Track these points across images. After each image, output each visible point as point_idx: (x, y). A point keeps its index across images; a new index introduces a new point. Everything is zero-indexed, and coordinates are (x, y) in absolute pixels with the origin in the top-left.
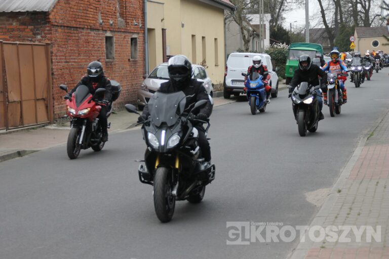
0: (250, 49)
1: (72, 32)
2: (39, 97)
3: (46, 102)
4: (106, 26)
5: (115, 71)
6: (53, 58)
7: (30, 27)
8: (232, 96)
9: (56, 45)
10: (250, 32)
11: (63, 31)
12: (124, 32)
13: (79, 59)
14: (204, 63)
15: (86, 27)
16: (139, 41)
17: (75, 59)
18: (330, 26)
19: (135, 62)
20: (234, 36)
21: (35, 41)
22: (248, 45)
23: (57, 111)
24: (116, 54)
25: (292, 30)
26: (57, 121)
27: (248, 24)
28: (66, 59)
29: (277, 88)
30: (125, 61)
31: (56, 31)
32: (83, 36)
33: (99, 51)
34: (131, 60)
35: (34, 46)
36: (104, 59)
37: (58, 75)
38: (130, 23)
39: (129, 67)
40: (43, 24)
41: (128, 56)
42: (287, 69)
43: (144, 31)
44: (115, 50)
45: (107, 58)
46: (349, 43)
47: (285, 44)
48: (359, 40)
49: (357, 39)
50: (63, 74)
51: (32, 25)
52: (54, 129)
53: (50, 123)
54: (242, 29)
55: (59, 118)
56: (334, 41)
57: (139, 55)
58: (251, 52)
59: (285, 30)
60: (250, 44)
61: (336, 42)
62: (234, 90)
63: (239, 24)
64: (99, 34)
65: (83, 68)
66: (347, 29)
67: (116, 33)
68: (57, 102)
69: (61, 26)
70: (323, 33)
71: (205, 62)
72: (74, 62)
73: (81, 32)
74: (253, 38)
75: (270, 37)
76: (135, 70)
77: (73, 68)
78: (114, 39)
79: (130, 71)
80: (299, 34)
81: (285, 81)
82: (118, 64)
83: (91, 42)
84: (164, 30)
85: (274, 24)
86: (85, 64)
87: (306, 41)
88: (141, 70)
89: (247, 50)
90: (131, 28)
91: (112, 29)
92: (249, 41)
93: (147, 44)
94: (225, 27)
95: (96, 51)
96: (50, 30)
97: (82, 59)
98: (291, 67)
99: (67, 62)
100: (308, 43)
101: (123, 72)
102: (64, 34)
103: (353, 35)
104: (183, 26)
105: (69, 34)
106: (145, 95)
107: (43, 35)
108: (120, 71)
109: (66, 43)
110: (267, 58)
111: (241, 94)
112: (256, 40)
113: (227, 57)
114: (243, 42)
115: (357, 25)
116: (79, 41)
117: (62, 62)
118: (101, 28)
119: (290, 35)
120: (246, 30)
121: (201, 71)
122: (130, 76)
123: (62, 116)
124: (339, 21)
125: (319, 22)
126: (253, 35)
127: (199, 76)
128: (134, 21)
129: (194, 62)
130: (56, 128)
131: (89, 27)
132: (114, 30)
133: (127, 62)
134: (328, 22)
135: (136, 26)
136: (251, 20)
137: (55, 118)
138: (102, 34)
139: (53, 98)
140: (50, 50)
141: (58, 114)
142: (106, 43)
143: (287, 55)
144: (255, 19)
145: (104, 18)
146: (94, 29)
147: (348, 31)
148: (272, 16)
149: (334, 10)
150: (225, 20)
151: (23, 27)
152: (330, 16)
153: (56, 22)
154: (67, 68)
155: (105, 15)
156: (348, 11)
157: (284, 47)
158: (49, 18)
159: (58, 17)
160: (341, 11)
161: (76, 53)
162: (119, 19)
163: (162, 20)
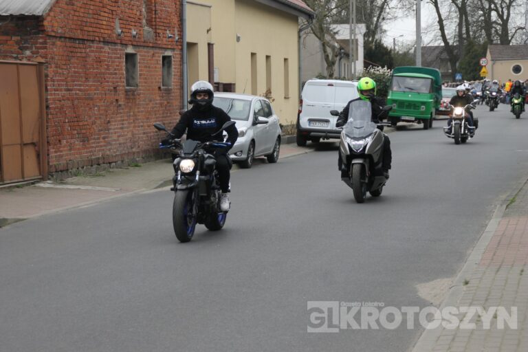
0: (336, 74)
1: (77, 45)
2: (27, 140)
3: (36, 147)
4: (126, 38)
5: (139, 104)
6: (49, 83)
7: (14, 38)
8: (309, 142)
9: (53, 65)
10: (336, 50)
11: (63, 44)
12: (153, 47)
13: (87, 86)
14: (268, 94)
15: (97, 39)
16: (174, 61)
17: (80, 85)
18: (451, 42)
19: (168, 91)
20: (312, 55)
21: (23, 58)
22: (332, 69)
23: (53, 162)
24: (140, 79)
25: (396, 47)
26: (52, 176)
27: (333, 37)
28: (67, 85)
30: (153, 90)
31: (54, 44)
32: (93, 51)
33: (116, 74)
34: (162, 88)
35: (21, 66)
36: (123, 86)
37: (55, 108)
38: (161, 35)
39: (158, 98)
40: (35, 33)
41: (158, 82)
43: (182, 46)
44: (139, 73)
45: (128, 85)
46: (478, 68)
47: (386, 68)
48: (494, 64)
49: (490, 63)
50: (62, 108)
51: (17, 35)
52: (48, 188)
53: (42, 179)
54: (324, 45)
55: (56, 172)
56: (457, 64)
57: (174, 81)
58: (336, 79)
59: (386, 49)
60: (336, 67)
61: (460, 67)
62: (312, 134)
63: (320, 39)
64: (116, 50)
65: (92, 99)
66: (476, 47)
67: (141, 49)
68: (53, 148)
69: (61, 37)
70: (441, 53)
71: (270, 93)
72: (80, 90)
73: (90, 47)
74: (340, 59)
75: (365, 58)
76: (168, 103)
77: (77, 99)
78: (138, 57)
79: (161, 104)
80: (406, 54)
82: (144, 94)
83: (104, 61)
84: (210, 46)
85: (370, 39)
86: (95, 94)
87: (417, 64)
88: (176, 103)
89: (331, 76)
90: (163, 41)
91: (135, 43)
92: (333, 63)
93: (185, 65)
94: (299, 42)
95: (111, 74)
96: (46, 43)
97: (93, 85)
98: (394, 101)
99: (68, 90)
100: (420, 67)
101: (151, 105)
102: (65, 49)
103: (485, 57)
104: (238, 39)
105: (72, 49)
107: (34, 49)
108: (147, 105)
109: (68, 62)
111: (321, 140)
112: (343, 61)
113: (302, 85)
114: (326, 65)
115: (490, 41)
117: (61, 90)
118: (119, 42)
119: (393, 56)
120: (329, 47)
121: (265, 105)
122: (161, 112)
123: (61, 168)
124: (465, 36)
125: (436, 36)
126: (340, 54)
127: (262, 113)
128: (168, 32)
129: (254, 93)
130: (52, 186)
131: (102, 39)
132: (139, 44)
133: (157, 91)
134: (448, 37)
135: (170, 39)
136: (337, 33)
137: (51, 172)
138: (120, 50)
139: (48, 142)
140: (45, 72)
141: (55, 166)
142: (126, 62)
143: (389, 84)
144: (343, 32)
145: (123, 26)
146: (108, 42)
147: (476, 51)
148: (368, 28)
149: (457, 20)
150: (300, 32)
151: (5, 38)
152: (451, 29)
153: (53, 31)
154: (68, 99)
155: (125, 22)
156: (477, 21)
157: (385, 73)
158: (43, 26)
159: (56, 24)
160: (466, 20)
161: (82, 77)
162: (146, 28)
163: (208, 31)
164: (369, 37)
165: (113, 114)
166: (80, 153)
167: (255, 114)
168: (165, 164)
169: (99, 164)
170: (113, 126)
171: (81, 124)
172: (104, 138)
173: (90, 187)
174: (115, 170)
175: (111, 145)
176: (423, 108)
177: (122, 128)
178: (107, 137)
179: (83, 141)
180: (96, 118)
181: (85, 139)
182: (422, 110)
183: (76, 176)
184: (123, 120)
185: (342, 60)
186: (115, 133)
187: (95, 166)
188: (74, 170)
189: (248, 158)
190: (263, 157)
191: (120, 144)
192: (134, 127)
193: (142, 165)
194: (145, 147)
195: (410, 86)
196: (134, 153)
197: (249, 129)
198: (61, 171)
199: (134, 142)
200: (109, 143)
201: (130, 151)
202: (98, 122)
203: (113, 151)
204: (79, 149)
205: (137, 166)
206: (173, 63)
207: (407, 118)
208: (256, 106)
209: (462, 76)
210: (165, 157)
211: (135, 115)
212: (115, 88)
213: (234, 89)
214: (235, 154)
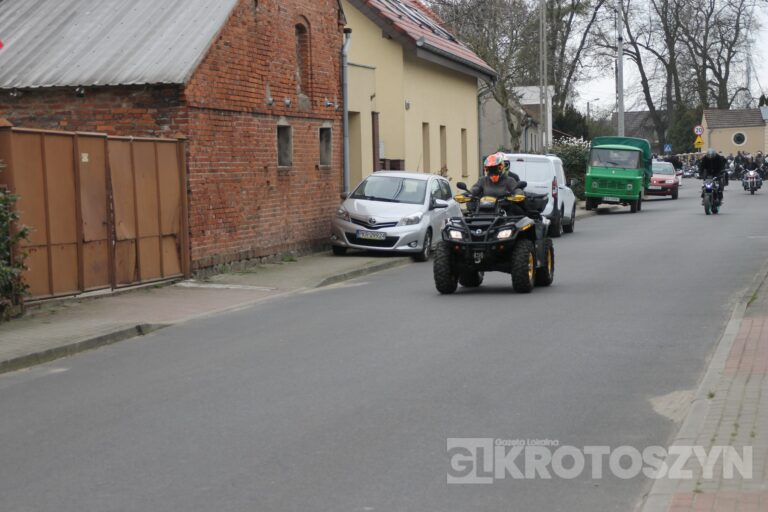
0: (522, 148)
1: (222, 118)
2: (166, 231)
3: (177, 240)
4: (278, 108)
5: (294, 187)
6: (191, 163)
7: (151, 111)
9: (195, 142)
10: (522, 118)
11: (207, 117)
12: (309, 118)
13: (234, 165)
14: (444, 171)
15: (245, 109)
16: (334, 134)
17: (226, 165)
18: (657, 108)
19: (327, 171)
20: (493, 124)
21: (160, 134)
22: (517, 141)
23: (196, 257)
24: (295, 156)
25: (591, 114)
26: (195, 273)
27: (517, 102)
28: (211, 165)
29: (573, 216)
30: (309, 169)
31: (196, 117)
32: (240, 125)
33: (266, 151)
34: (320, 166)
35: (161, 147)
36: (275, 165)
37: (197, 193)
38: (318, 104)
39: (316, 179)
40: (173, 105)
41: (316, 160)
42: (587, 182)
43: (342, 116)
44: (293, 149)
45: (280, 164)
46: (692, 137)
47: (582, 139)
48: (711, 132)
49: (706, 131)
50: (205, 192)
51: (154, 108)
52: (192, 288)
53: (184, 278)
54: (507, 112)
55: (200, 268)
56: (666, 133)
57: (333, 158)
58: (522, 152)
59: (579, 115)
60: (522, 139)
61: (670, 136)
63: (502, 104)
64: (267, 122)
65: (239, 181)
66: (688, 112)
67: (296, 120)
68: (196, 240)
69: (203, 109)
70: (646, 119)
71: (446, 170)
72: (226, 171)
73: (237, 119)
74: (526, 129)
75: (554, 127)
76: (327, 184)
77: (224, 181)
78: (293, 130)
79: (319, 186)
80: (602, 121)
81: (584, 204)
82: (299, 174)
83: (253, 135)
84: (374, 115)
85: (559, 104)
86: (243, 175)
87: (620, 134)
88: (336, 184)
89: (516, 150)
90: (320, 111)
91: (288, 114)
92: (519, 134)
93: (347, 141)
94: (479, 108)
95: (262, 151)
96: (186, 115)
97: (240, 165)
98: (594, 179)
99: (213, 171)
100: (623, 136)
101: (307, 188)
102: (209, 122)
103: (700, 124)
104: (407, 107)
106: (345, 227)
107: (173, 124)
108: (302, 187)
109: (212, 138)
110: (556, 163)
112: (531, 131)
114: (509, 136)
115: (706, 105)
116: (234, 134)
117: (204, 171)
118: (270, 112)
119: (587, 124)
120: (514, 114)
121: (442, 185)
122: (319, 196)
123: (205, 264)
124: (674, 99)
125: (639, 100)
126: (527, 122)
127: (439, 194)
128: (326, 100)
129: (427, 170)
130: (195, 285)
131: (250, 110)
132: (293, 114)
133: (314, 171)
134: (654, 101)
135: (329, 108)
136: (521, 97)
137: (194, 269)
138: (272, 122)
139: (190, 233)
140: (185, 150)
141: (198, 261)
142: (278, 137)
143: (587, 158)
144: (530, 95)
145: (275, 93)
146: (258, 114)
147: (689, 116)
148: (557, 90)
149: (665, 80)
150: (479, 96)
151: (139, 111)
152: (658, 90)
153: (195, 101)
154: (212, 182)
155: (277, 89)
156: (689, 81)
157: (580, 145)
158: (184, 95)
159: (198, 93)
160: (676, 80)
161: (228, 155)
162: (301, 95)
163: (372, 97)
164: (557, 102)
165: (264, 198)
166: (227, 246)
167: (432, 196)
168: (326, 258)
169: (248, 259)
170: (265, 213)
171: (227, 211)
172: (253, 228)
173: (240, 287)
174: (267, 265)
175: (262, 235)
176: (630, 187)
177: (274, 215)
178: (257, 227)
179: (230, 231)
180: (244, 204)
181: (232, 229)
182: (628, 189)
183: (222, 273)
184: (276, 206)
185: (529, 130)
186: (266, 221)
187: (244, 261)
188: (220, 266)
189: (424, 249)
191: (272, 234)
192: (289, 213)
193: (298, 259)
194: (301, 238)
195: (614, 160)
196: (288, 245)
197: (424, 214)
198: (206, 268)
199: (289, 232)
200: (259, 234)
201: (284, 242)
202: (247, 208)
203: (264, 243)
204: (225, 241)
205: (291, 260)
206: (332, 136)
207: (610, 199)
208: (433, 187)
209: (672, 147)
210: (324, 250)
211: (288, 200)
212: (266, 168)
213: (404, 165)
214: (409, 245)
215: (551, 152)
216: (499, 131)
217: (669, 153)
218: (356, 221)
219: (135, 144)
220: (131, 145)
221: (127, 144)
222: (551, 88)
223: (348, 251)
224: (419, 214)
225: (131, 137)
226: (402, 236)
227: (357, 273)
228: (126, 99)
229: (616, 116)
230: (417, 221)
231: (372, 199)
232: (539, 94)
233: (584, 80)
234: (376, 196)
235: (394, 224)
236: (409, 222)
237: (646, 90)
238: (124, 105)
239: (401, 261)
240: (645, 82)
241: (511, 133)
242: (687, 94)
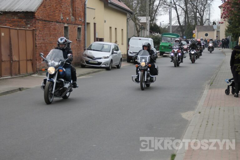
0: (140, 35)
1: (47, 23)
2: (29, 58)
3: (32, 62)
4: (65, 21)
6: (37, 37)
7: (24, 20)
8: (131, 61)
9: (38, 31)
10: (140, 26)
11: (42, 22)
12: (74, 24)
13: (50, 38)
14: (116, 42)
15: (54, 21)
17: (48, 38)
18: (181, 25)
19: (80, 41)
20: (131, 28)
21: (27, 28)
23: (38, 67)
24: (70, 36)
25: (161, 26)
26: (37, 72)
27: (139, 22)
28: (43, 38)
30: (74, 40)
31: (38, 22)
32: (52, 25)
33: (61, 34)
34: (77, 39)
35: (26, 31)
37: (39, 47)
38: (77, 20)
39: (76, 43)
40: (32, 18)
41: (76, 37)
42: (160, 47)
43: (85, 24)
44: (69, 33)
46: (192, 34)
49: (197, 32)
50: (41, 46)
51: (25, 19)
53: (34, 73)
54: (136, 24)
55: (39, 71)
56: (184, 33)
57: (82, 37)
58: (140, 37)
59: (158, 26)
60: (140, 33)
63: (134, 22)
64: (61, 25)
65: (52, 43)
66: (191, 26)
67: (70, 25)
68: (38, 62)
69: (41, 20)
70: (178, 28)
72: (48, 40)
73: (52, 24)
75: (150, 30)
76: (79, 45)
77: (47, 43)
78: (69, 28)
79: (77, 46)
80: (165, 28)
81: (159, 54)
83: (57, 29)
84: (95, 24)
85: (152, 22)
88: (82, 45)
89: (138, 36)
90: (78, 22)
91: (68, 23)
92: (139, 31)
93: (86, 31)
94: (127, 23)
95: (59, 34)
96: (35, 22)
97: (52, 38)
98: (162, 46)
99: (44, 40)
100: (171, 33)
101: (73, 46)
102: (43, 24)
103: (195, 30)
105: (45, 25)
106: (85, 59)
107: (31, 24)
109: (44, 29)
110: (151, 40)
112: (143, 31)
115: (197, 24)
116: (51, 28)
117: (41, 40)
118: (62, 22)
119: (160, 29)
120: (138, 25)
121: (116, 47)
122: (77, 49)
123: (41, 69)
124: (187, 22)
125: (176, 22)
126: (142, 28)
127: (115, 49)
128: (80, 18)
129: (111, 42)
130: (37, 76)
131: (56, 21)
132: (69, 23)
133: (75, 41)
134: (181, 22)
135: (80, 21)
136: (140, 20)
138: (62, 25)
139: (36, 60)
140: (35, 33)
142: (65, 30)
143: (160, 39)
144: (143, 20)
145: (63, 16)
146: (58, 22)
147: (191, 27)
148: (151, 18)
149: (184, 16)
150: (127, 19)
151: (20, 20)
152: (182, 19)
153: (38, 17)
154: (43, 43)
155: (64, 14)
156: (192, 16)
157: (158, 35)
158: (35, 15)
159: (39, 15)
160: (188, 16)
161: (48, 35)
162: (72, 17)
163: (94, 18)
167: (113, 50)
168: (79, 68)
189: (110, 66)
190: (115, 66)
195: (168, 40)
197: (110, 55)
206: (81, 30)
207: (167, 52)
208: (113, 47)
209: (186, 37)
210: (78, 66)
213: (103, 40)
214: (105, 65)
215: (149, 37)
216: (133, 30)
217: (185, 39)
218: (89, 57)
219: (19, 30)
220: (18, 31)
221: (16, 30)
222: (149, 17)
223: (86, 66)
224: (108, 55)
225: (18, 28)
226: (103, 62)
227: (89, 73)
228: (16, 16)
229: (169, 27)
230: (108, 57)
231: (94, 50)
232: (146, 19)
233: (159, 15)
234: (95, 49)
235: (100, 58)
236: (105, 58)
237: (178, 19)
238: (15, 18)
239: (103, 70)
240: (178, 16)
241: (137, 31)
242: (191, 20)
